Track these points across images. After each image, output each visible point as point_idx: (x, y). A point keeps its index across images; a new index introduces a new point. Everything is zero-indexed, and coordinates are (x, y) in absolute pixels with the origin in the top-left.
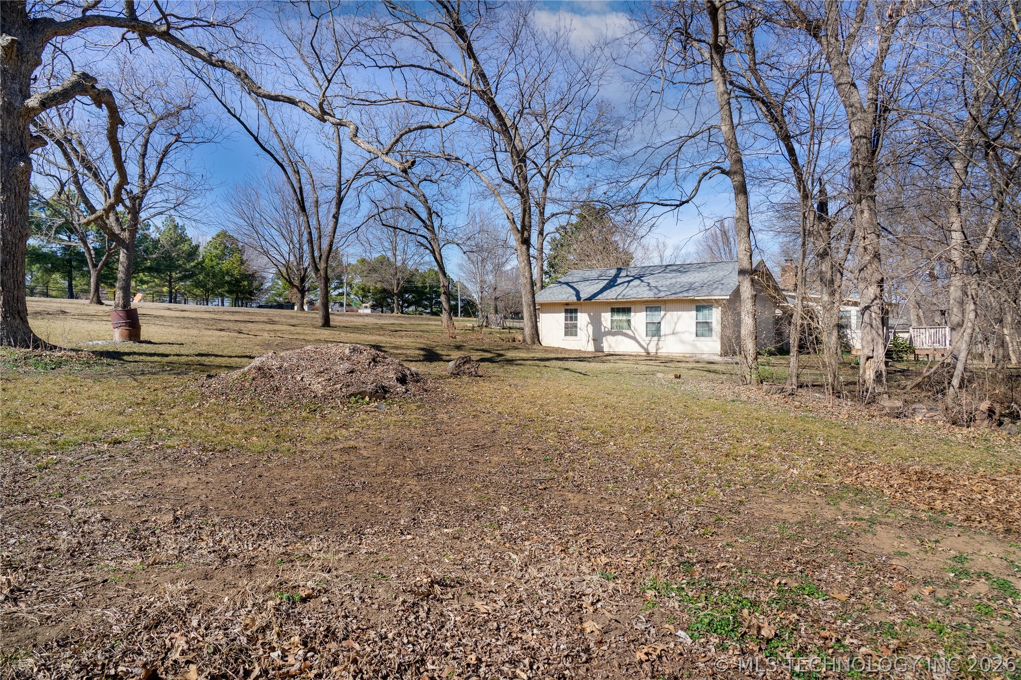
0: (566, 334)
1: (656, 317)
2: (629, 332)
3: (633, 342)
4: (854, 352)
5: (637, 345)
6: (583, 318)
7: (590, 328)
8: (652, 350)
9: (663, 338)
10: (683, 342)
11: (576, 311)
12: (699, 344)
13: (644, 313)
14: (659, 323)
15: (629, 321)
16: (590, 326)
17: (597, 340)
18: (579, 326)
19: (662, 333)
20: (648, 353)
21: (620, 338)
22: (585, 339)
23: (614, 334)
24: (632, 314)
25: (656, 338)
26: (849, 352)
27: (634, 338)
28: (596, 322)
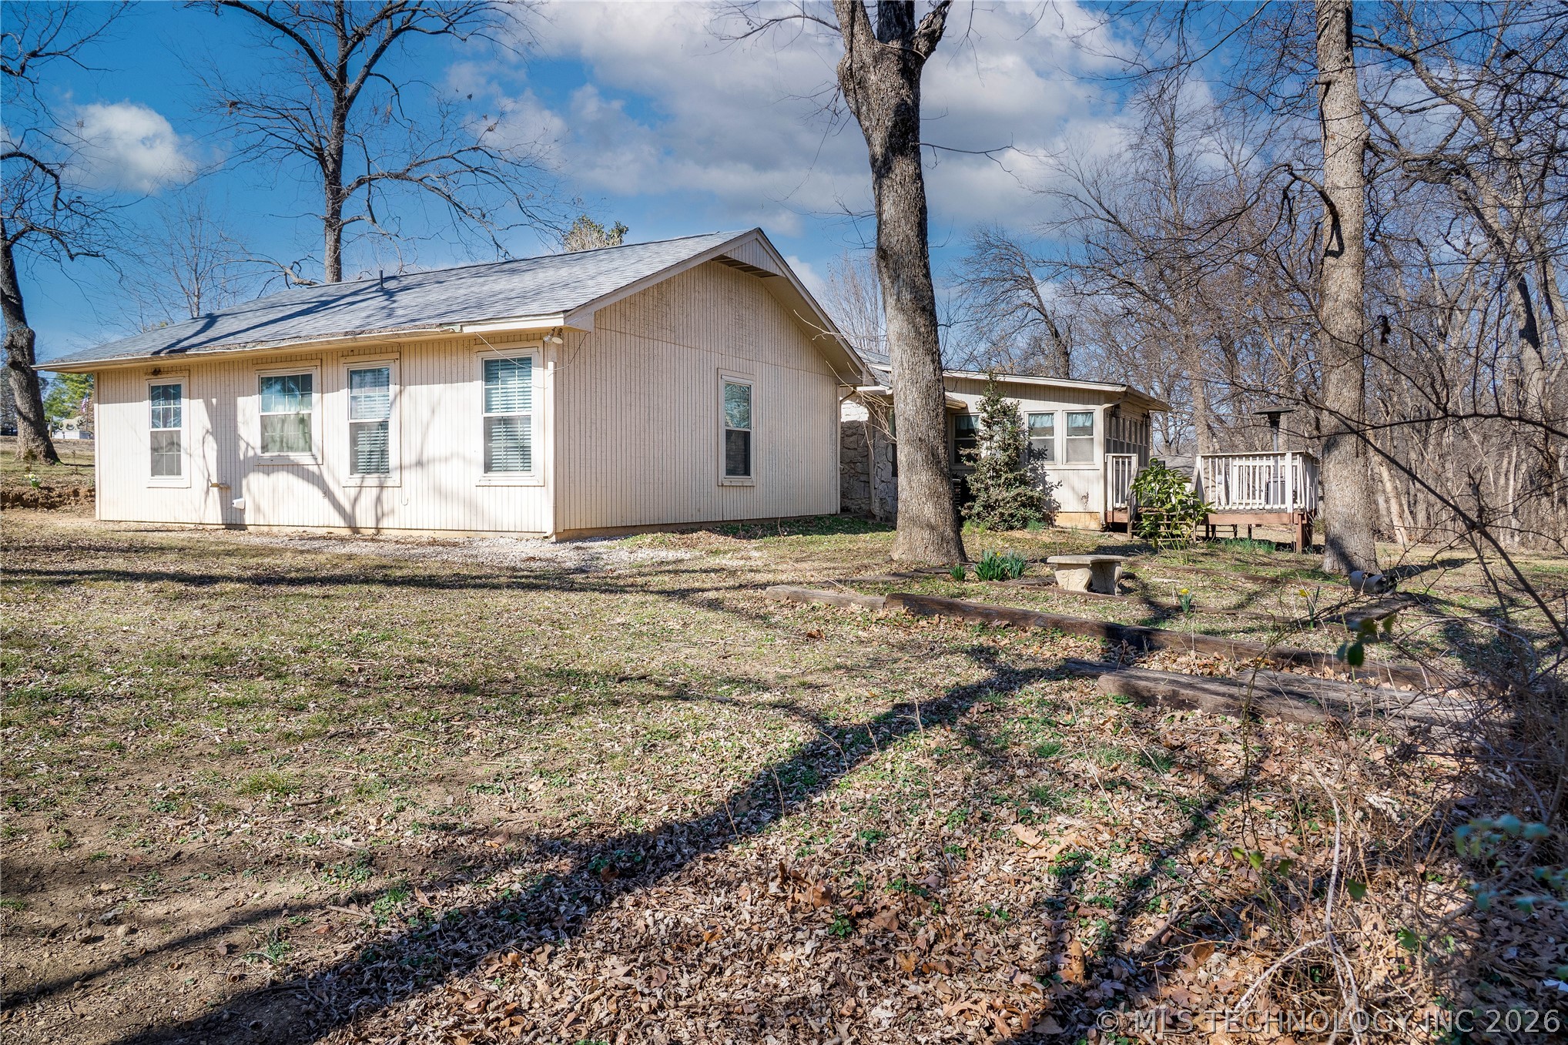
0: (155, 471)
1: (374, 404)
2: (303, 458)
3: (316, 493)
4: (1060, 520)
5: (326, 503)
6: (193, 413)
7: (212, 448)
8: (365, 518)
9: (393, 479)
10: (441, 493)
11: (177, 396)
12: (485, 498)
13: (344, 393)
14: (384, 425)
15: (303, 422)
16: (210, 439)
17: (228, 487)
18: (184, 442)
19: (393, 460)
20: (355, 530)
21: (283, 478)
22: (200, 484)
23: (268, 467)
24: (315, 396)
25: (372, 480)
26: (1048, 520)
27: (317, 481)
28: (224, 427)
